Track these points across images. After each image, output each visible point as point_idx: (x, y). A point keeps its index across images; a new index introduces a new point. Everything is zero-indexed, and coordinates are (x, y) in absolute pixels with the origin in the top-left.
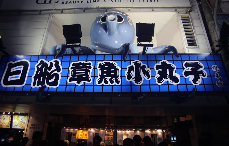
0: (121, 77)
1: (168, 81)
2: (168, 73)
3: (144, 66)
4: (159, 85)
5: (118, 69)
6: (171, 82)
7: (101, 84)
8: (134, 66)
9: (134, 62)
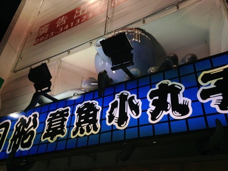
0: (101, 120)
1: (169, 115)
2: (169, 100)
3: (133, 98)
4: (153, 124)
5: (98, 110)
6: (175, 116)
7: (76, 136)
8: (119, 100)
9: (119, 94)
